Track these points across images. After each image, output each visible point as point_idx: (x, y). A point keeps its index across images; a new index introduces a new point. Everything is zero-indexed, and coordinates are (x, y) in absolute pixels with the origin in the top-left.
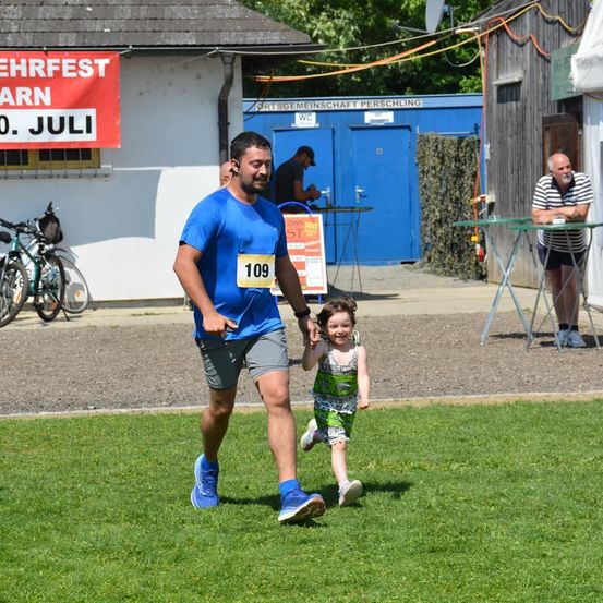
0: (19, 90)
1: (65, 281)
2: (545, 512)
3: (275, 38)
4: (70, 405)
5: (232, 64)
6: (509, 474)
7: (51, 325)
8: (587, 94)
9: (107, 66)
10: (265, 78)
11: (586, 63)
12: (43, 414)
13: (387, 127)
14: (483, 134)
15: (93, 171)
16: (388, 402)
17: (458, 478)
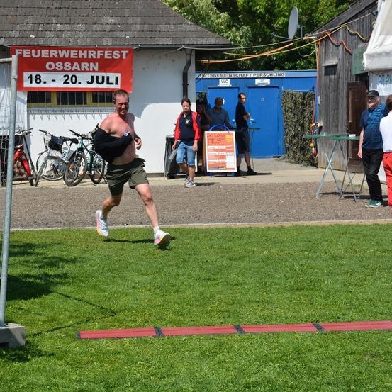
0: (83, 64)
2: (351, 273)
3: (213, 41)
5: (190, 54)
6: (333, 257)
8: (371, 72)
9: (127, 54)
10: (205, 61)
11: (371, 56)
13: (267, 87)
14: (317, 91)
16: (271, 224)
17: (308, 258)
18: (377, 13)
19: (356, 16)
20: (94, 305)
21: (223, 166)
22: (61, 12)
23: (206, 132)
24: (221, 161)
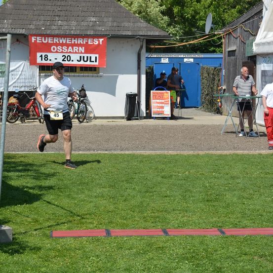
0: (74, 48)
1: (87, 110)
2: (244, 189)
3: (157, 34)
4: (89, 150)
5: (143, 41)
6: (232, 177)
7: (82, 124)
8: (258, 55)
9: (102, 41)
10: (153, 46)
11: (258, 45)
12: (80, 152)
13: (191, 64)
14: (223, 67)
15: (97, 75)
16: (191, 152)
17: (215, 178)
18: (262, 17)
19: (249, 19)
20: (66, 210)
21: (162, 113)
22: (62, 13)
23: (152, 91)
24: (160, 110)
